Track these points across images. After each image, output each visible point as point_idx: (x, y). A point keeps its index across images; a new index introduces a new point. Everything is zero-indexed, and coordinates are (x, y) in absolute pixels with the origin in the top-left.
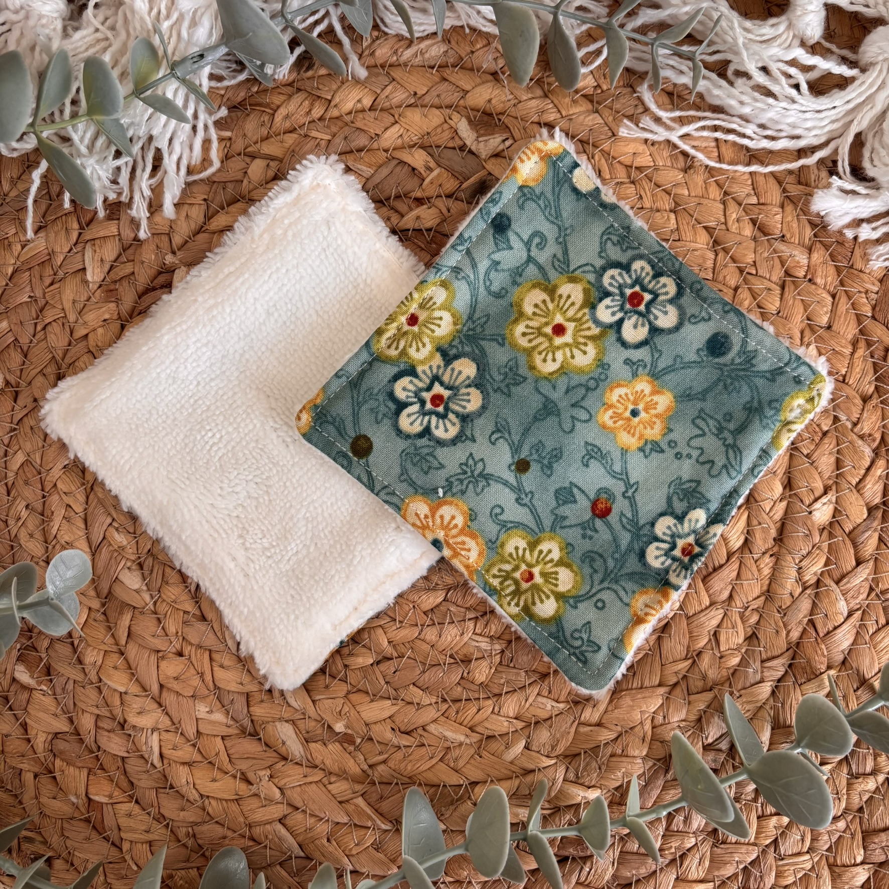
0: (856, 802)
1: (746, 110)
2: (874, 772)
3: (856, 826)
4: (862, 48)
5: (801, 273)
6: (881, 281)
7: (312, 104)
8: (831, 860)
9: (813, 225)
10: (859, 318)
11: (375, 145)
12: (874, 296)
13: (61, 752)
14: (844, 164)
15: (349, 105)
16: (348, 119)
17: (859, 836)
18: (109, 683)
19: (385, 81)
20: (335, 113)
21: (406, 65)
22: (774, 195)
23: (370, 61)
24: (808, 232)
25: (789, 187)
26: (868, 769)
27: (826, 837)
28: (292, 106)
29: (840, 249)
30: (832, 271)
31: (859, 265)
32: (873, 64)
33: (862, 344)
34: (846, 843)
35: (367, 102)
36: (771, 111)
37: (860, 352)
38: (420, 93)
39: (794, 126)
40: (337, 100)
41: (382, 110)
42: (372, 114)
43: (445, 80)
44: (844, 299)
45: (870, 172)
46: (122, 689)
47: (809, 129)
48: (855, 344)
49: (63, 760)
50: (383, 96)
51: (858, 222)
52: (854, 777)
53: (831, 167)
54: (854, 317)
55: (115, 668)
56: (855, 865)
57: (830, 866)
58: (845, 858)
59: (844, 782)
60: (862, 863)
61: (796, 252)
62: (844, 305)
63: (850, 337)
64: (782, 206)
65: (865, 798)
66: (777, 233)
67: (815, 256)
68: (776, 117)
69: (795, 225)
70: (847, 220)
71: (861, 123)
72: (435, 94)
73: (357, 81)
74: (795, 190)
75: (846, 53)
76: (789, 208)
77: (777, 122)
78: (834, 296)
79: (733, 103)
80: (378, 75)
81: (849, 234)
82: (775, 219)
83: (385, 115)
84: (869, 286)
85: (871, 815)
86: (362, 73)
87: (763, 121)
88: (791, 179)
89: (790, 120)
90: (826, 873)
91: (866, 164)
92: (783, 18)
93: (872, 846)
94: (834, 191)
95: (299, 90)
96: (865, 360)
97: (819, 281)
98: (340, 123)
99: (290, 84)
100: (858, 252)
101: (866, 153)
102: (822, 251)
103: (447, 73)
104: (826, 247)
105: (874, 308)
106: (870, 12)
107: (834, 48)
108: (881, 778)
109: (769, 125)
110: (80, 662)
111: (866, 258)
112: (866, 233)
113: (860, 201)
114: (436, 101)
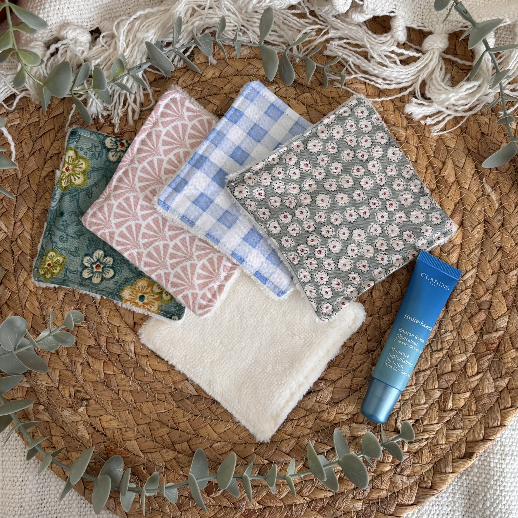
0: (434, 362)
1: (376, 72)
2: (442, 350)
3: (435, 373)
4: (424, 44)
5: (403, 139)
6: (437, 141)
7: (194, 76)
8: (425, 388)
9: (407, 119)
10: (428, 157)
11: (221, 92)
12: (434, 148)
13: (92, 353)
14: (418, 93)
15: (210, 76)
16: (209, 81)
17: (436, 377)
18: (112, 322)
19: (225, 65)
20: (204, 79)
21: (233, 58)
22: (391, 107)
23: (219, 57)
24: (405, 122)
25: (397, 104)
26: (439, 348)
27: (422, 378)
28: (186, 77)
29: (419, 128)
30: (416, 137)
31: (427, 135)
32: (427, 51)
33: (430, 168)
34: (430, 380)
35: (217, 74)
36: (386, 72)
37: (429, 171)
38: (239, 69)
39: (396, 78)
40: (204, 74)
41: (224, 77)
42: (220, 79)
43: (250, 64)
44: (421, 149)
45: (428, 95)
46: (118, 325)
47: (403, 79)
48: (427, 168)
49: (93, 357)
50: (224, 71)
51: (425, 117)
52: (433, 351)
53: (413, 94)
54: (426, 157)
55: (115, 316)
56: (435, 389)
57: (424, 391)
58: (430, 386)
59: (429, 354)
60: (438, 388)
61: (400, 130)
62: (421, 152)
63: (425, 165)
64: (394, 111)
65: (438, 360)
66: (392, 123)
67: (408, 131)
68: (389, 75)
69: (399, 119)
70: (420, 116)
71: (423, 76)
72: (246, 70)
73: (213, 65)
74: (399, 104)
75: (417, 47)
76: (397, 112)
77: (389, 77)
78: (417, 148)
79: (371, 69)
80: (221, 63)
81: (423, 122)
82: (391, 117)
83: (225, 79)
84: (432, 143)
85: (441, 368)
86: (215, 62)
87: (384, 77)
88: (397, 100)
89: (394, 75)
90: (423, 393)
91: (427, 92)
92: (389, 33)
93: (442, 380)
94: (413, 104)
95: (188, 70)
96: (431, 174)
97: (410, 142)
98: (206, 83)
99: (185, 68)
100: (426, 129)
101: (427, 88)
102: (411, 129)
103: (251, 61)
104: (413, 128)
105: (434, 153)
106: (426, 29)
107: (412, 45)
108: (445, 351)
109: (387, 78)
110: (99, 314)
111: (430, 132)
112: (429, 121)
113: (425, 108)
114: (247, 73)
